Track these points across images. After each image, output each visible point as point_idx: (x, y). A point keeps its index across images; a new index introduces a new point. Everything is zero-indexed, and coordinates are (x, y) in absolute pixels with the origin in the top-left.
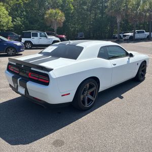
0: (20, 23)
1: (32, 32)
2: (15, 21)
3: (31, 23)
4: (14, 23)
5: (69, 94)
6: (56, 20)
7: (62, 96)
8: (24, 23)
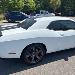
0: (39, 7)
1: (41, 11)
2: (37, 6)
3: (45, 6)
4: (37, 7)
5: (16, 53)
6: (55, 4)
7: (9, 54)
8: (41, 7)
